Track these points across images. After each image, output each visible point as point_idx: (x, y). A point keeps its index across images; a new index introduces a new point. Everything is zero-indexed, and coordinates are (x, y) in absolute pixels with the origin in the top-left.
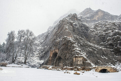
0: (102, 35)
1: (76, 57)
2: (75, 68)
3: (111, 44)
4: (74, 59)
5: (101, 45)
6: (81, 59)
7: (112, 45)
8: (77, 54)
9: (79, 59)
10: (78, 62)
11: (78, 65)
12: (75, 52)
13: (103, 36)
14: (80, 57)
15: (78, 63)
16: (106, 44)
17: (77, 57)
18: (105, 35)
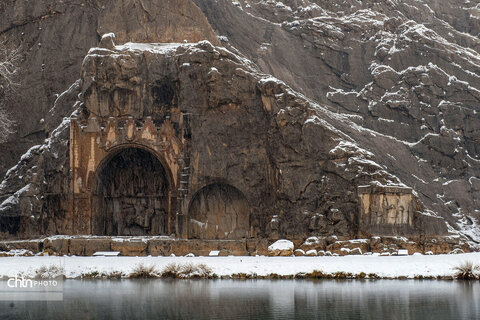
0: (326, 34)
1: (375, 192)
2: (382, 240)
3: (401, 109)
4: (365, 200)
5: (337, 104)
6: (404, 200)
7: (409, 115)
8: (375, 178)
9: (392, 200)
10: (391, 214)
11: (388, 228)
12: (356, 164)
13: (334, 44)
14: (398, 194)
15: (391, 221)
16: (372, 103)
17: (384, 194)
18: (342, 40)
